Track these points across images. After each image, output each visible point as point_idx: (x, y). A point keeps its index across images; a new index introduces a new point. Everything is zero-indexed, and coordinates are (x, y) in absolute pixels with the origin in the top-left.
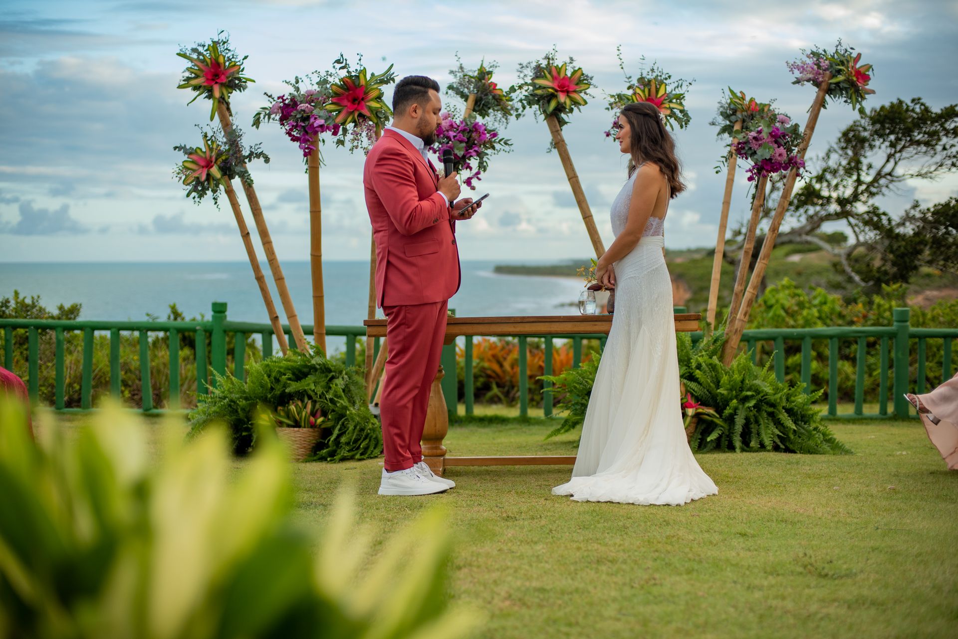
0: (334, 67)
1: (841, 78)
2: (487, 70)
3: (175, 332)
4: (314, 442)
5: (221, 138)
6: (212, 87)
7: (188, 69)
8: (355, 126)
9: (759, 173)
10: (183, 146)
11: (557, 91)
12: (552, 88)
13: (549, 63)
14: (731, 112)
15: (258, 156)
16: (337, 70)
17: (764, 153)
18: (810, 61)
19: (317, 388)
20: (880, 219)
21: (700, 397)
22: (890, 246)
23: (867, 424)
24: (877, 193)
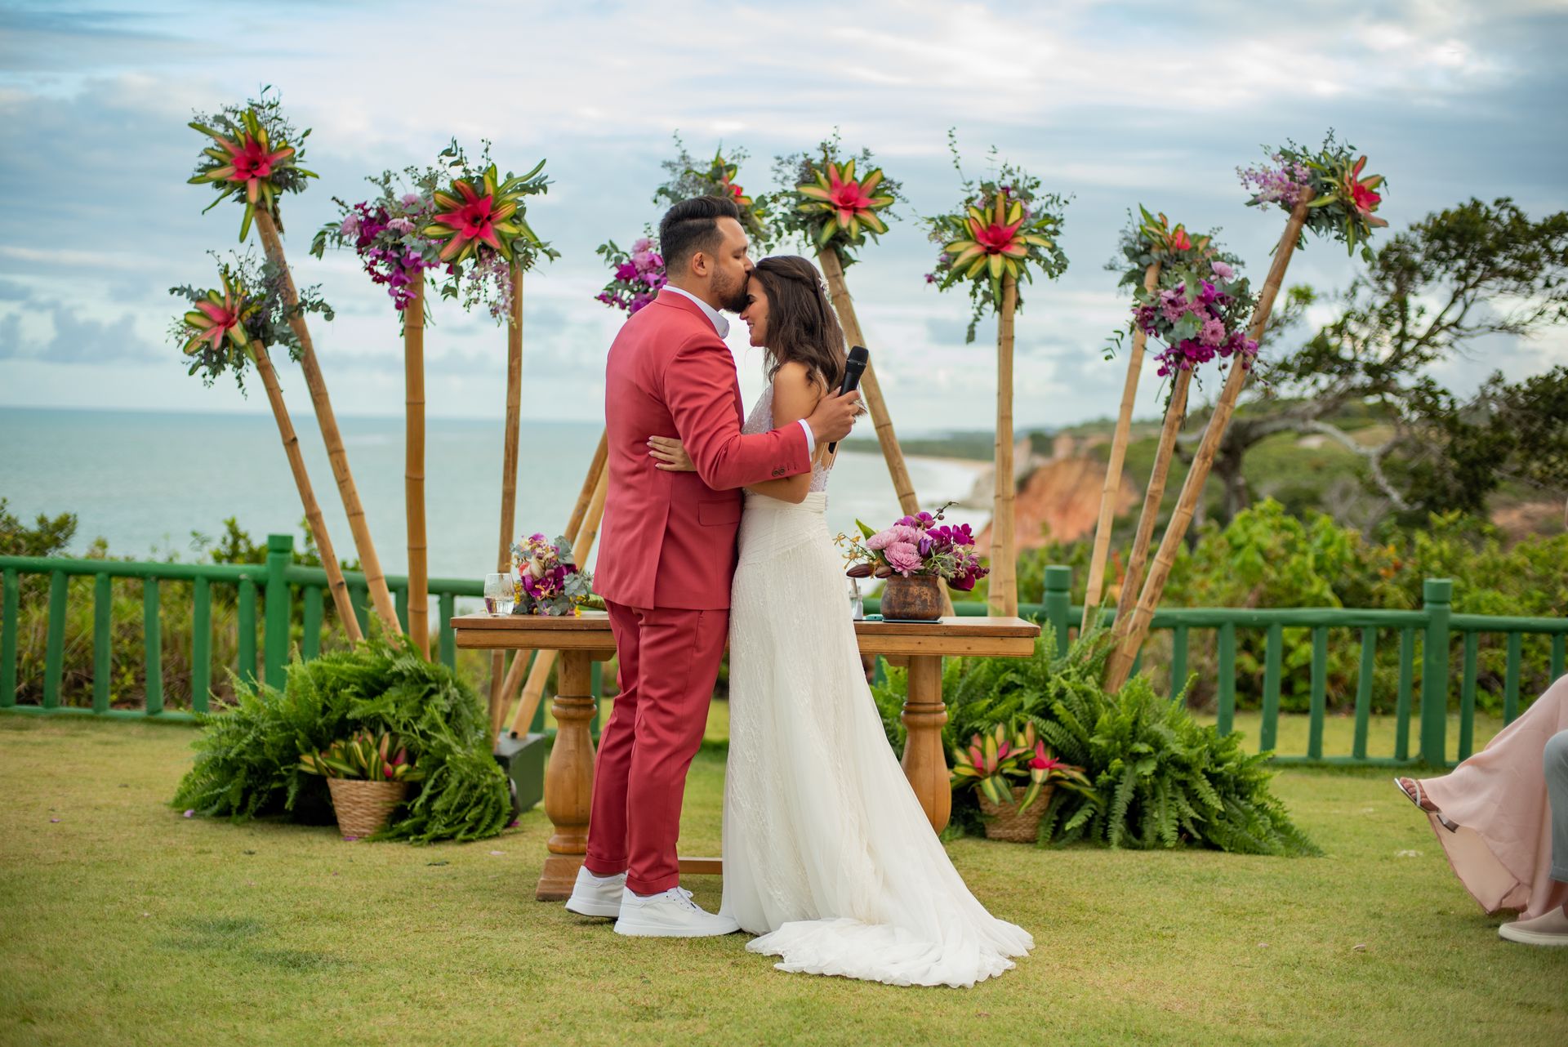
0: (441, 161)
1: (1328, 198)
2: (728, 162)
3: (204, 582)
4: (390, 805)
5: (254, 275)
6: (245, 183)
7: (206, 152)
8: (476, 264)
9: (1178, 362)
10: (186, 287)
11: (836, 208)
12: (828, 203)
13: (826, 159)
14: (1142, 248)
15: (315, 307)
16: (447, 167)
17: (1186, 330)
18: (1277, 167)
19: (401, 710)
20: (1437, 400)
21: (1060, 749)
22: (1452, 445)
23: (1373, 776)
24: (1433, 358)
